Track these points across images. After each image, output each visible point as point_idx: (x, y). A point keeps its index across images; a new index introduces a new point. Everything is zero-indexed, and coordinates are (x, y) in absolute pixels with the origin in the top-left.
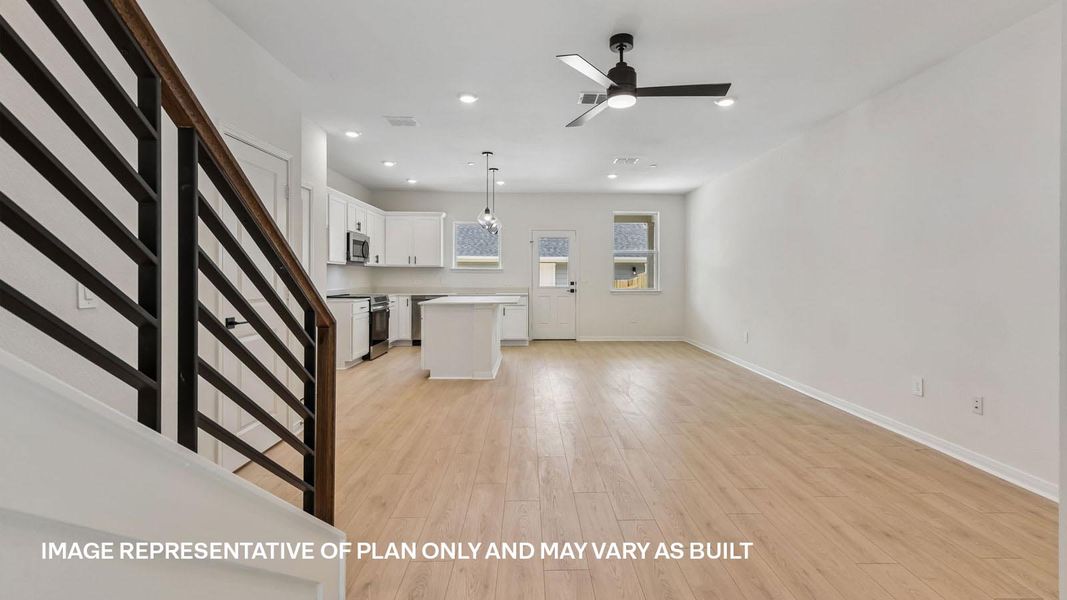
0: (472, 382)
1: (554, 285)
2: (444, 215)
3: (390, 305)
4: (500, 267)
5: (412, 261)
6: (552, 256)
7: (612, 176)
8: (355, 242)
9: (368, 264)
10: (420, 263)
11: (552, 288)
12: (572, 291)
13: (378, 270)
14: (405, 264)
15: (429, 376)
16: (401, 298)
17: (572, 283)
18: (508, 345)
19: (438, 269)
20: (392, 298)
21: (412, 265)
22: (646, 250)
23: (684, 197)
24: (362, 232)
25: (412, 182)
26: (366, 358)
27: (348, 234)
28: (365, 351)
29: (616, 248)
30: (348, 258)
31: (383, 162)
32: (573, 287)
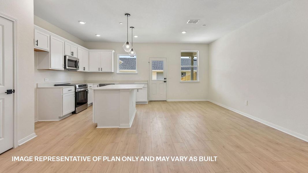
0: (119, 129)
1: (156, 79)
2: (113, 51)
3: (89, 88)
4: (137, 73)
5: (100, 69)
6: (155, 69)
7: (184, 33)
8: (69, 60)
9: (79, 70)
10: (103, 71)
11: (155, 80)
12: (165, 82)
13: (85, 74)
14: (97, 71)
15: (97, 126)
16: (95, 85)
17: (165, 79)
18: (139, 104)
19: (111, 73)
20: (89, 85)
21: (100, 71)
22: (191, 66)
23: (208, 45)
24: (74, 56)
25: (98, 36)
26: (74, 113)
27: (65, 57)
28: (74, 110)
29: (182, 65)
30: (65, 67)
31: (79, 21)
32: (165, 80)
